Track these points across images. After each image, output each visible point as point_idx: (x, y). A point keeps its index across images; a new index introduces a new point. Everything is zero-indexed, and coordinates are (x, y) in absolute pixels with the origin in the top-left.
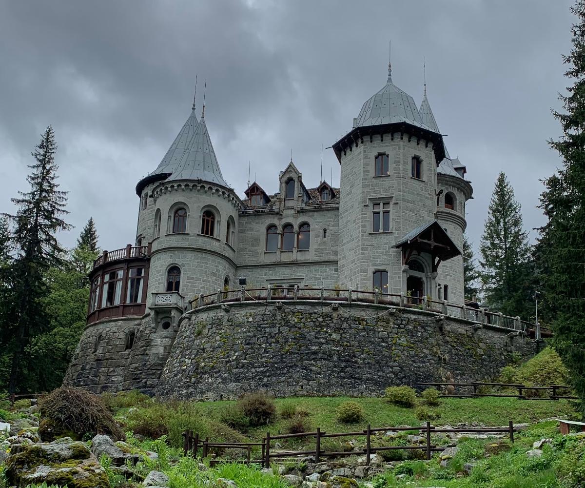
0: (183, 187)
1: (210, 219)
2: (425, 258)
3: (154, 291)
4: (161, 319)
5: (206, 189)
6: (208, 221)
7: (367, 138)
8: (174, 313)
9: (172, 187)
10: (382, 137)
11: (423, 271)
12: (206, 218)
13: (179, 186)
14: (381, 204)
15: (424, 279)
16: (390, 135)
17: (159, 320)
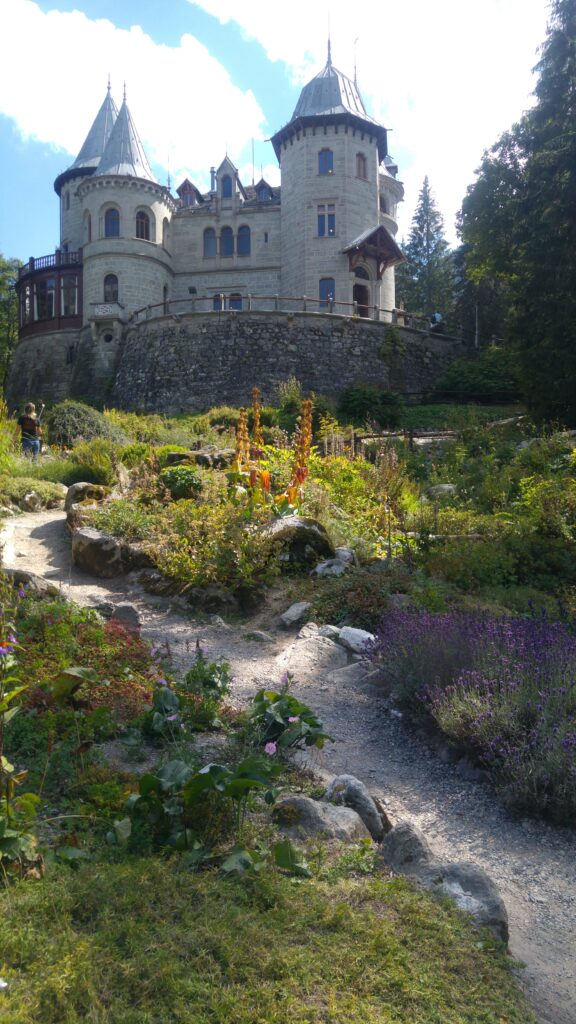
0: (113, 184)
1: (144, 221)
2: (369, 265)
3: (92, 301)
4: (103, 331)
5: (139, 187)
6: (142, 223)
7: (309, 131)
8: (116, 324)
9: (101, 184)
10: (325, 130)
11: (367, 278)
12: (140, 220)
13: (108, 183)
14: (326, 207)
15: (369, 287)
16: (333, 128)
17: (100, 332)
